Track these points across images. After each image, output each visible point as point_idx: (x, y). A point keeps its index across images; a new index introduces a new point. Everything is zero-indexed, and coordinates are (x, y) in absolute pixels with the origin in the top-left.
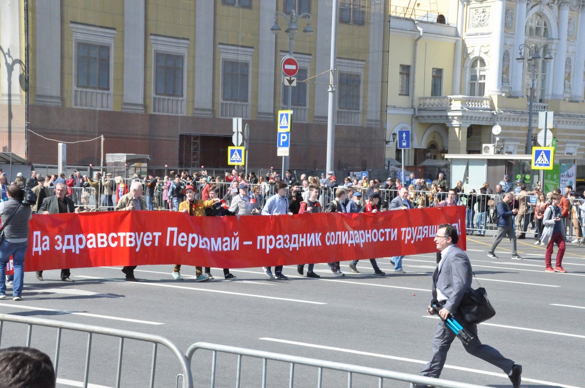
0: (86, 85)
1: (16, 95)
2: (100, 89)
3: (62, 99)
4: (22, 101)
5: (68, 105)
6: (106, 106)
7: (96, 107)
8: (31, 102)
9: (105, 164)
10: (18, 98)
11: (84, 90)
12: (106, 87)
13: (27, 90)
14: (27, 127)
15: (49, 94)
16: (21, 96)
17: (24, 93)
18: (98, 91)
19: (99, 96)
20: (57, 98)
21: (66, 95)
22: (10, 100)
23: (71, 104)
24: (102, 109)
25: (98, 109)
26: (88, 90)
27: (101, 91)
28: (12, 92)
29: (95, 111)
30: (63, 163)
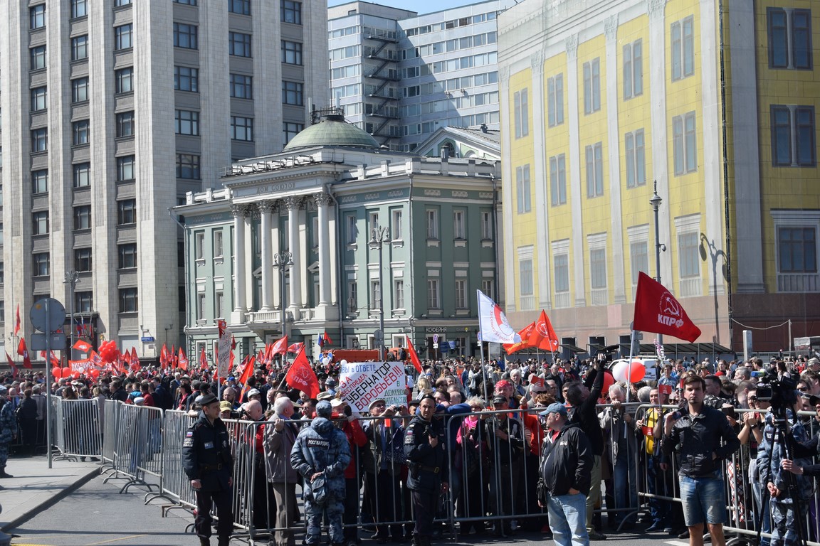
0: (790, 269)
1: (720, 286)
2: (806, 271)
3: (766, 286)
4: (725, 291)
5: (771, 291)
6: (814, 288)
7: (803, 290)
8: (733, 292)
9: (793, 348)
10: (722, 289)
11: (789, 274)
12: (814, 269)
13: (729, 280)
14: (731, 317)
15: (751, 282)
16: (724, 286)
17: (726, 283)
18: (804, 274)
19: (806, 280)
20: (759, 285)
21: (769, 282)
22: (715, 291)
23: (774, 289)
24: (809, 292)
25: (805, 292)
26: (793, 274)
27: (808, 274)
28: (717, 284)
29: (801, 295)
30: (748, 350)
